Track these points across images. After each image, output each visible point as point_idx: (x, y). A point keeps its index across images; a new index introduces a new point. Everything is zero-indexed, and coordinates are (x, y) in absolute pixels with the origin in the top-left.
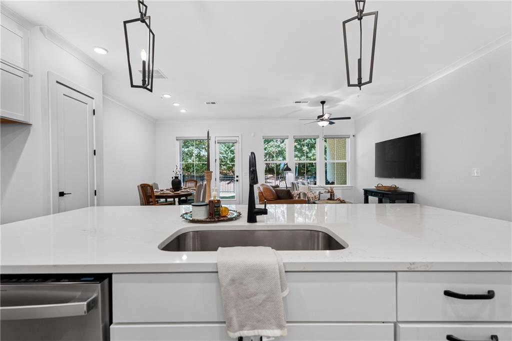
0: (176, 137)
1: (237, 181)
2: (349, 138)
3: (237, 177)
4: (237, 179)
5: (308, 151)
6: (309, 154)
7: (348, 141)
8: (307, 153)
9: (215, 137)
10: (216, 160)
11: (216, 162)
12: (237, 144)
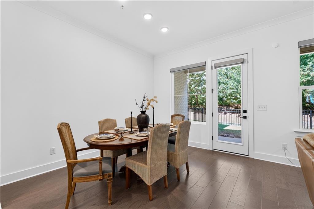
0: (170, 69)
1: (245, 117)
3: (245, 112)
4: (245, 114)
9: (212, 61)
10: (212, 89)
11: (212, 92)
12: (245, 65)
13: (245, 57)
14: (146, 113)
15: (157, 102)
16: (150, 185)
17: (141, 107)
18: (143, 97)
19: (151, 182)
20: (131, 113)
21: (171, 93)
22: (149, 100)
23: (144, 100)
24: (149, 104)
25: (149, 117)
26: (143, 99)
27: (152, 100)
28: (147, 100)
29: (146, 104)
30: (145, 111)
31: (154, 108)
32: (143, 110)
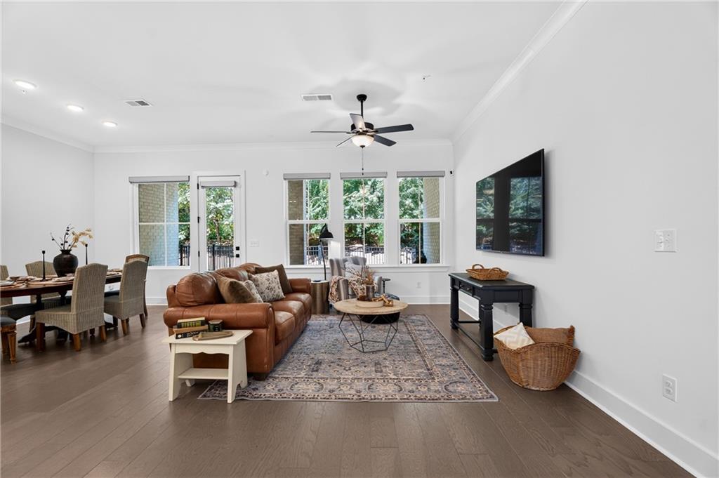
0: (130, 178)
1: (238, 256)
2: (443, 176)
3: (238, 248)
4: (237, 252)
5: (412, 205)
6: (414, 211)
7: (442, 182)
8: (412, 209)
9: (198, 177)
10: (199, 218)
11: (198, 222)
12: (237, 188)
13: (236, 179)
14: (71, 252)
15: (90, 237)
16: (75, 333)
17: (62, 244)
18: (66, 229)
19: (78, 330)
20: (44, 252)
21: (131, 220)
22: (78, 233)
23: (67, 234)
24: (76, 240)
25: (78, 258)
26: (65, 232)
27: (83, 234)
28: (74, 234)
29: (70, 239)
30: (70, 250)
31: (86, 245)
32: (66, 249)
